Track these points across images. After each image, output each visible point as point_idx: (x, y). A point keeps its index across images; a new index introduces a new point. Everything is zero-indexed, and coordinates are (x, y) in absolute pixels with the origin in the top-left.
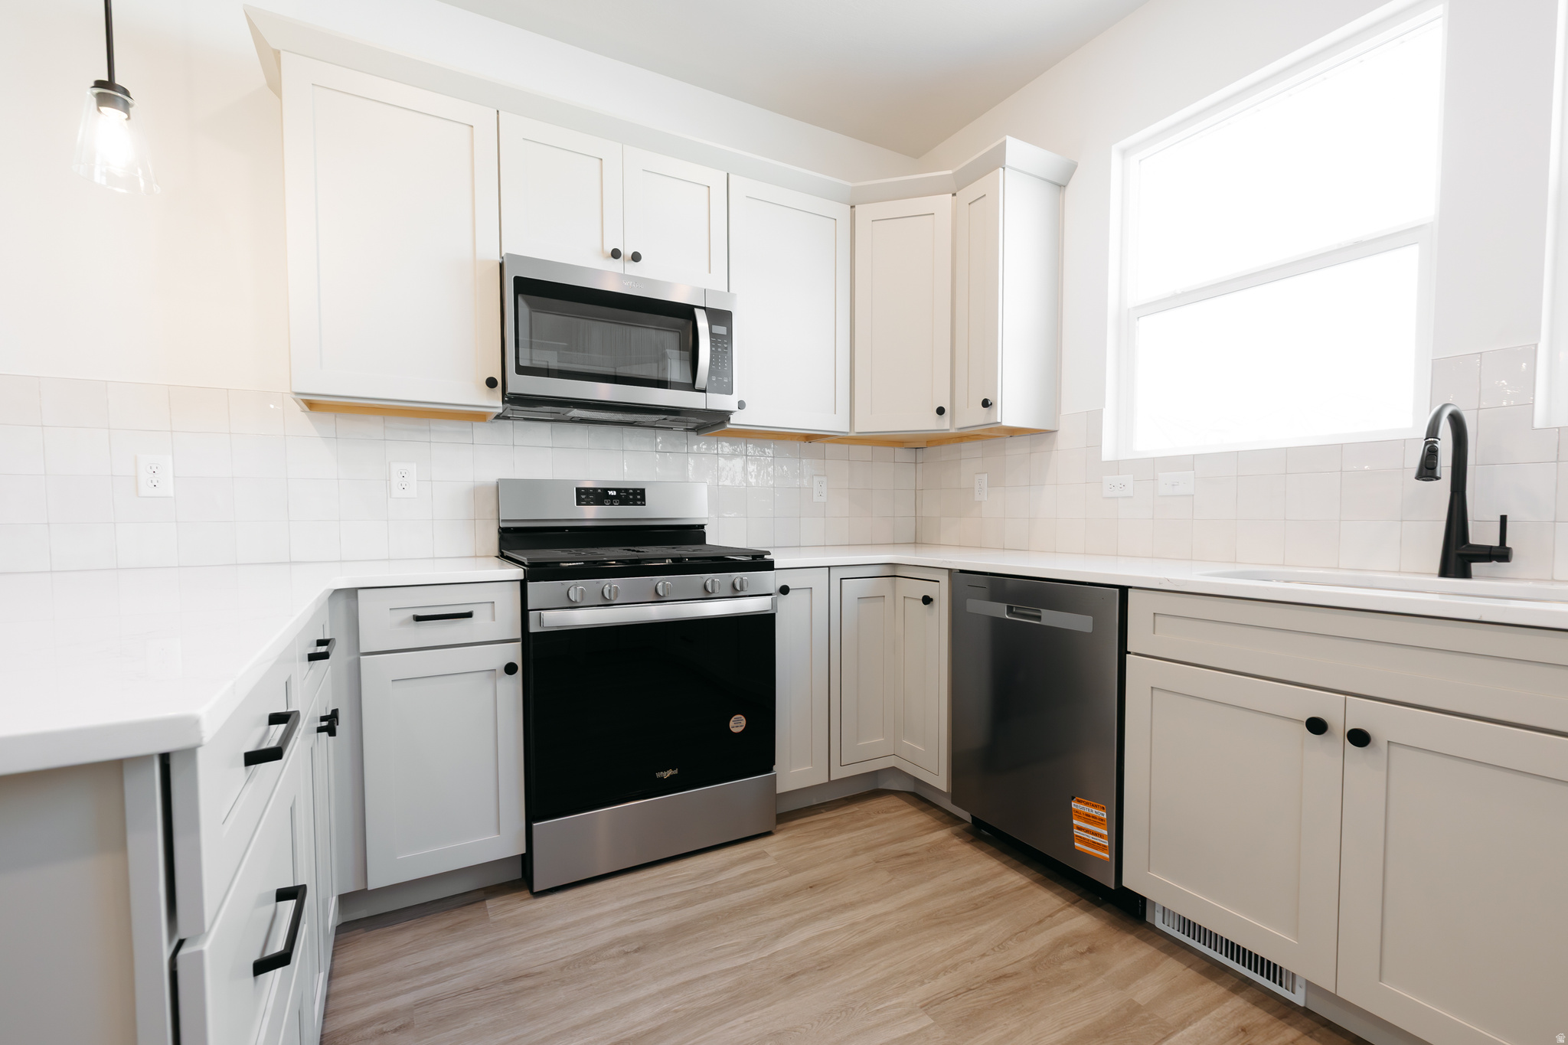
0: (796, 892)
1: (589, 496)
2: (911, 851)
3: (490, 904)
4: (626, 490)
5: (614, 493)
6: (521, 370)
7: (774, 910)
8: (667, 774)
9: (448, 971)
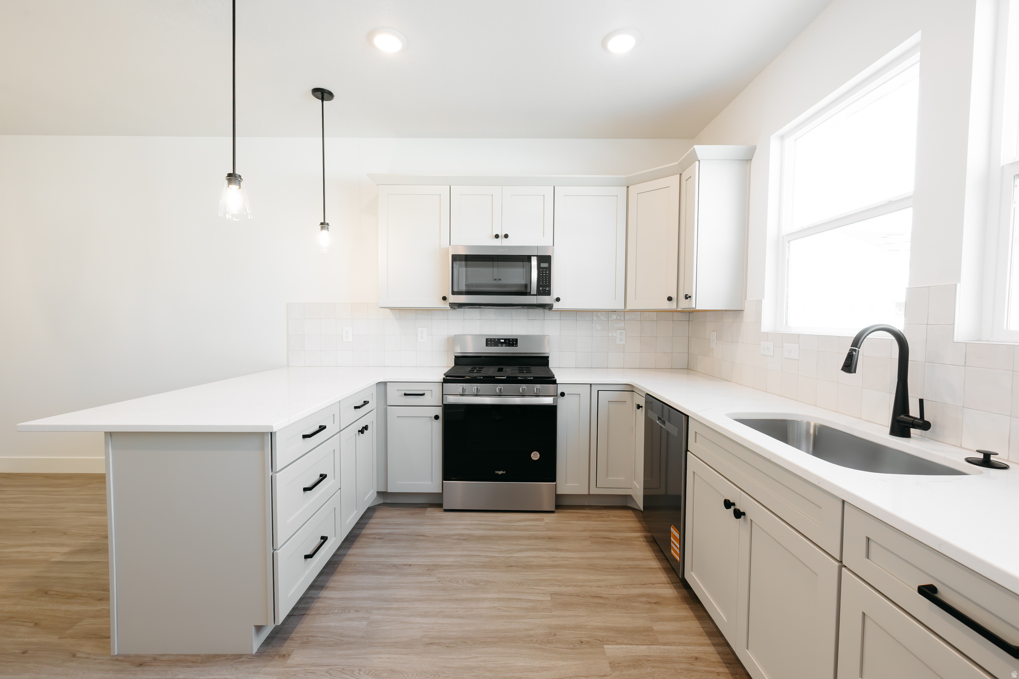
0: (543, 538)
1: (491, 342)
2: (613, 537)
3: (429, 509)
4: (509, 339)
5: (503, 341)
6: (454, 293)
7: (527, 542)
8: (500, 473)
9: (402, 527)
